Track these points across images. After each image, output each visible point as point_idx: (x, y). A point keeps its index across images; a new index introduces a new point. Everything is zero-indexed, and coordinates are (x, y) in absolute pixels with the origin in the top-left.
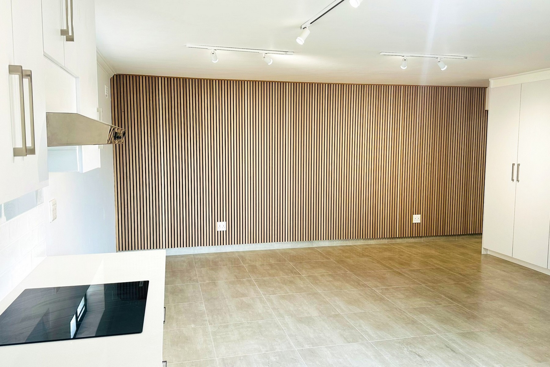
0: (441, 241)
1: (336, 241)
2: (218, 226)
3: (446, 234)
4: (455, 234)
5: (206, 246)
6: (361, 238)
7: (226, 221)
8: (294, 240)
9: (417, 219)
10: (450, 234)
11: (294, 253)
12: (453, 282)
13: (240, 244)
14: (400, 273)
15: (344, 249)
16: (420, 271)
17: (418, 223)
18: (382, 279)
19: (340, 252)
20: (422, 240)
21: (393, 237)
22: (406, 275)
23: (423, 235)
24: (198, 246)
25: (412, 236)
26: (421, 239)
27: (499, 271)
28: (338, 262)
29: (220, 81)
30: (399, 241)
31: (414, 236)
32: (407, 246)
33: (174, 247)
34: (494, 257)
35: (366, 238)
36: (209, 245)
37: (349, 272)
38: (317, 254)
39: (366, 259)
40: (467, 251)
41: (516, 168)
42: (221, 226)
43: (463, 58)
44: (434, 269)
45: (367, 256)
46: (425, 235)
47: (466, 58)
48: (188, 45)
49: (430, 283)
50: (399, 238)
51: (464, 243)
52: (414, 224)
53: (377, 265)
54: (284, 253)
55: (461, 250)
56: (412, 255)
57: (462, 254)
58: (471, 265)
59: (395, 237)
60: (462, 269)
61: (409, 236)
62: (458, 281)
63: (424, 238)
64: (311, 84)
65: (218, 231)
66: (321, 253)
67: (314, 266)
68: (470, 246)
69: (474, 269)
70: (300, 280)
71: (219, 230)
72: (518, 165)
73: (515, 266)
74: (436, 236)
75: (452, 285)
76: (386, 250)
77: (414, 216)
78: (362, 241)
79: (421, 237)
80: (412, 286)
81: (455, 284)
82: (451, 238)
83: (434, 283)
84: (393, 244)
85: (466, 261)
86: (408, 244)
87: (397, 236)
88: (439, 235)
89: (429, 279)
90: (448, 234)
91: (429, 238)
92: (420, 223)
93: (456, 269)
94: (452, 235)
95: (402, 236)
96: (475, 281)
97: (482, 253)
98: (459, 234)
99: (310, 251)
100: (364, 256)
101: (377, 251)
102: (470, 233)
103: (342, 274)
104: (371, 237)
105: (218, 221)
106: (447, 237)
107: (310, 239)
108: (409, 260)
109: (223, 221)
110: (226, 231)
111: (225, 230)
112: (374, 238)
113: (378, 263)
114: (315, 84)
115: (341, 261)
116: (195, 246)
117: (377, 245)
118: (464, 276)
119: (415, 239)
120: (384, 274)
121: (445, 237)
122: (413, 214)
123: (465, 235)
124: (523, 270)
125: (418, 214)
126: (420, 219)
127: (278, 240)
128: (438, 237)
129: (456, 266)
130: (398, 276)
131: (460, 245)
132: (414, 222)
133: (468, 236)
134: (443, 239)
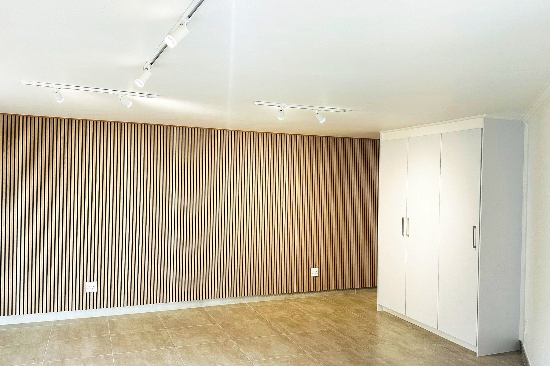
0: (339, 296)
1: (228, 300)
2: (87, 287)
3: (345, 288)
4: (354, 288)
5: (72, 310)
6: (257, 294)
7: (97, 281)
8: (180, 300)
9: (315, 272)
10: (349, 288)
11: (177, 316)
12: (339, 348)
13: (114, 307)
14: (287, 339)
15: (235, 309)
16: (309, 335)
17: (316, 277)
18: (265, 347)
19: (231, 312)
20: (321, 295)
21: (290, 292)
22: (293, 341)
23: (322, 290)
24: (61, 311)
25: (310, 291)
26: (319, 293)
27: (391, 332)
28: (223, 327)
29: (95, 122)
30: (296, 296)
31: (312, 290)
32: (304, 303)
33: (31, 313)
34: (389, 315)
35: (262, 294)
36: (75, 310)
37: (231, 340)
38: (203, 317)
39: (256, 321)
40: (364, 308)
41: (405, 222)
42: (91, 287)
43: (342, 111)
44: (325, 331)
45: (259, 317)
46: (324, 289)
47: (345, 111)
48: (24, 82)
49: (316, 350)
50: (296, 293)
51: (362, 298)
52: (312, 278)
53: (265, 328)
54: (167, 316)
55: (358, 306)
56: (306, 314)
57: (358, 311)
58: (364, 325)
59: (293, 292)
60: (354, 331)
61: (307, 291)
62: (346, 346)
63: (323, 293)
64: (202, 130)
65: (86, 293)
66: (208, 315)
67: (194, 333)
68: (367, 301)
69: (365, 331)
70: (171, 354)
71: (88, 292)
72: (408, 219)
73: (408, 326)
74: (334, 290)
75: (339, 353)
76: (281, 308)
77: (312, 269)
78: (258, 298)
79: (320, 291)
80: (295, 356)
81: (342, 351)
82: (350, 292)
83: (320, 350)
84: (290, 300)
85: (360, 320)
86: (305, 300)
87: (295, 292)
88: (338, 289)
89: (316, 345)
90: (347, 288)
91: (328, 292)
92: (318, 277)
93: (347, 331)
94: (350, 289)
95: (300, 291)
96: (364, 346)
97: (378, 310)
98: (358, 287)
99: (196, 313)
100: (255, 316)
101: (271, 309)
102: (369, 286)
103: (222, 342)
104: (267, 293)
105: (87, 281)
106: (346, 291)
107: (198, 298)
108: (302, 320)
109: (94, 281)
110: (97, 292)
111: (95, 291)
112: (270, 294)
113: (267, 326)
114: (206, 130)
115: (227, 325)
116: (57, 311)
117: (273, 303)
118: (355, 340)
119: (313, 294)
120: (270, 341)
121: (344, 291)
122: (311, 268)
123: (364, 288)
124: (415, 330)
125: (316, 267)
126: (318, 272)
127: (161, 300)
128: (337, 291)
129: (349, 327)
130: (284, 343)
131: (358, 299)
132: (312, 275)
133: (367, 289)
134: (342, 292)
